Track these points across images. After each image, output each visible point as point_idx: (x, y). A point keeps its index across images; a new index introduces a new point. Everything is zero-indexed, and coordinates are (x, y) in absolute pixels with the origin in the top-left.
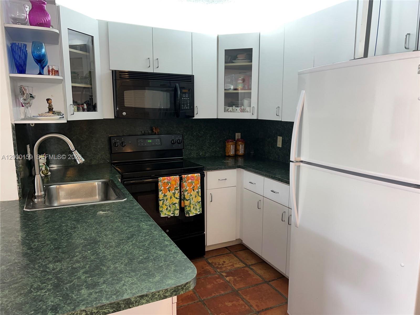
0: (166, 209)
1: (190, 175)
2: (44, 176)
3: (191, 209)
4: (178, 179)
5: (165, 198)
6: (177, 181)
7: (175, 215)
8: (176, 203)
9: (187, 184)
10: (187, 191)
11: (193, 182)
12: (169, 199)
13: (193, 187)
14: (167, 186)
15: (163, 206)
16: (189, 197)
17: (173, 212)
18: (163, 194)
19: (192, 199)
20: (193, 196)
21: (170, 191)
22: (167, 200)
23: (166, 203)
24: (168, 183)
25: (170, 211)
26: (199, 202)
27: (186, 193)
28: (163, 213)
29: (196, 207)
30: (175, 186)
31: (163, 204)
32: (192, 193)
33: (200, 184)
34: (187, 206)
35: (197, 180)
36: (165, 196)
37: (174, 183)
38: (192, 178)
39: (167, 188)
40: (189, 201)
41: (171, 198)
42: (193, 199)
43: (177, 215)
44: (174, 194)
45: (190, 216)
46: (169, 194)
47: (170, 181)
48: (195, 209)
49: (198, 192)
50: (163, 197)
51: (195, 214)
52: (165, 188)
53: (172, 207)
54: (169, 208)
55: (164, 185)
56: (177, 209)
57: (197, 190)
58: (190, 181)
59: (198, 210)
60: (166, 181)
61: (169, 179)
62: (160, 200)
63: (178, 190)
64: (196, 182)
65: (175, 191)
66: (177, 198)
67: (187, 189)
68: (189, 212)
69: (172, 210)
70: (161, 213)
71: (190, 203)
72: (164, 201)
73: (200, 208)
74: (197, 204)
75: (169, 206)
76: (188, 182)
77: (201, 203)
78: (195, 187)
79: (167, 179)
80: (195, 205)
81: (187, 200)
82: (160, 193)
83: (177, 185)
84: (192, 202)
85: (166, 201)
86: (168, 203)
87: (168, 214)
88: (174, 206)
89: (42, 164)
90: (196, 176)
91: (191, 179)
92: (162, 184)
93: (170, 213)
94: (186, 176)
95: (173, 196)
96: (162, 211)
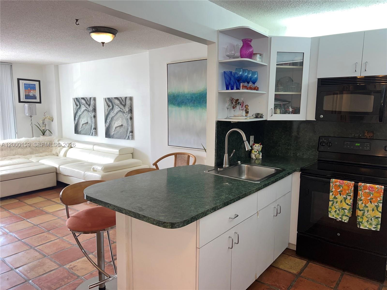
0: (334, 211)
1: (368, 185)
2: (256, 158)
3: (363, 221)
4: (352, 185)
5: (335, 200)
6: (350, 187)
7: (342, 220)
8: (346, 209)
9: (362, 193)
10: (362, 200)
11: (371, 193)
12: (339, 202)
13: (370, 199)
14: (339, 189)
15: (332, 207)
16: (363, 208)
17: (341, 217)
18: (333, 196)
19: (368, 211)
20: (369, 208)
21: (341, 195)
22: (337, 202)
23: (335, 205)
24: (340, 187)
25: (338, 214)
26: (377, 218)
27: (360, 203)
28: (331, 214)
29: (371, 222)
30: (347, 192)
31: (332, 205)
32: (369, 204)
33: (382, 198)
34: (360, 216)
35: (378, 193)
36: (335, 198)
37: (346, 188)
38: (371, 189)
39: (339, 190)
40: (362, 212)
41: (341, 202)
42: (370, 212)
43: (345, 220)
44: (345, 199)
45: (360, 228)
46: (340, 198)
47: (342, 184)
48: (369, 223)
49: (377, 207)
50: (333, 199)
51: (367, 229)
52: (336, 190)
53: (341, 211)
54: (338, 211)
55: (335, 187)
56: (346, 216)
57: (376, 203)
58: (367, 191)
59: (374, 226)
60: (338, 183)
61: (341, 182)
62: (330, 201)
63: (350, 196)
64: (376, 194)
65: (347, 197)
66: (348, 204)
67: (362, 198)
68: (361, 223)
69: (341, 214)
70: (329, 213)
71: (363, 215)
72: (334, 203)
73: (377, 224)
74: (373, 219)
75: (338, 209)
76: (364, 192)
77: (380, 219)
78: (374, 199)
79: (340, 182)
80: (370, 218)
81: (360, 210)
82: (331, 194)
83: (350, 191)
84: (366, 214)
85: (336, 204)
86: (337, 205)
87: (336, 217)
88: (342, 210)
89: (256, 150)
90: (377, 188)
91: (369, 189)
92: (333, 185)
93: (338, 216)
94: (363, 184)
95: (343, 201)
96: (330, 212)
